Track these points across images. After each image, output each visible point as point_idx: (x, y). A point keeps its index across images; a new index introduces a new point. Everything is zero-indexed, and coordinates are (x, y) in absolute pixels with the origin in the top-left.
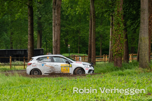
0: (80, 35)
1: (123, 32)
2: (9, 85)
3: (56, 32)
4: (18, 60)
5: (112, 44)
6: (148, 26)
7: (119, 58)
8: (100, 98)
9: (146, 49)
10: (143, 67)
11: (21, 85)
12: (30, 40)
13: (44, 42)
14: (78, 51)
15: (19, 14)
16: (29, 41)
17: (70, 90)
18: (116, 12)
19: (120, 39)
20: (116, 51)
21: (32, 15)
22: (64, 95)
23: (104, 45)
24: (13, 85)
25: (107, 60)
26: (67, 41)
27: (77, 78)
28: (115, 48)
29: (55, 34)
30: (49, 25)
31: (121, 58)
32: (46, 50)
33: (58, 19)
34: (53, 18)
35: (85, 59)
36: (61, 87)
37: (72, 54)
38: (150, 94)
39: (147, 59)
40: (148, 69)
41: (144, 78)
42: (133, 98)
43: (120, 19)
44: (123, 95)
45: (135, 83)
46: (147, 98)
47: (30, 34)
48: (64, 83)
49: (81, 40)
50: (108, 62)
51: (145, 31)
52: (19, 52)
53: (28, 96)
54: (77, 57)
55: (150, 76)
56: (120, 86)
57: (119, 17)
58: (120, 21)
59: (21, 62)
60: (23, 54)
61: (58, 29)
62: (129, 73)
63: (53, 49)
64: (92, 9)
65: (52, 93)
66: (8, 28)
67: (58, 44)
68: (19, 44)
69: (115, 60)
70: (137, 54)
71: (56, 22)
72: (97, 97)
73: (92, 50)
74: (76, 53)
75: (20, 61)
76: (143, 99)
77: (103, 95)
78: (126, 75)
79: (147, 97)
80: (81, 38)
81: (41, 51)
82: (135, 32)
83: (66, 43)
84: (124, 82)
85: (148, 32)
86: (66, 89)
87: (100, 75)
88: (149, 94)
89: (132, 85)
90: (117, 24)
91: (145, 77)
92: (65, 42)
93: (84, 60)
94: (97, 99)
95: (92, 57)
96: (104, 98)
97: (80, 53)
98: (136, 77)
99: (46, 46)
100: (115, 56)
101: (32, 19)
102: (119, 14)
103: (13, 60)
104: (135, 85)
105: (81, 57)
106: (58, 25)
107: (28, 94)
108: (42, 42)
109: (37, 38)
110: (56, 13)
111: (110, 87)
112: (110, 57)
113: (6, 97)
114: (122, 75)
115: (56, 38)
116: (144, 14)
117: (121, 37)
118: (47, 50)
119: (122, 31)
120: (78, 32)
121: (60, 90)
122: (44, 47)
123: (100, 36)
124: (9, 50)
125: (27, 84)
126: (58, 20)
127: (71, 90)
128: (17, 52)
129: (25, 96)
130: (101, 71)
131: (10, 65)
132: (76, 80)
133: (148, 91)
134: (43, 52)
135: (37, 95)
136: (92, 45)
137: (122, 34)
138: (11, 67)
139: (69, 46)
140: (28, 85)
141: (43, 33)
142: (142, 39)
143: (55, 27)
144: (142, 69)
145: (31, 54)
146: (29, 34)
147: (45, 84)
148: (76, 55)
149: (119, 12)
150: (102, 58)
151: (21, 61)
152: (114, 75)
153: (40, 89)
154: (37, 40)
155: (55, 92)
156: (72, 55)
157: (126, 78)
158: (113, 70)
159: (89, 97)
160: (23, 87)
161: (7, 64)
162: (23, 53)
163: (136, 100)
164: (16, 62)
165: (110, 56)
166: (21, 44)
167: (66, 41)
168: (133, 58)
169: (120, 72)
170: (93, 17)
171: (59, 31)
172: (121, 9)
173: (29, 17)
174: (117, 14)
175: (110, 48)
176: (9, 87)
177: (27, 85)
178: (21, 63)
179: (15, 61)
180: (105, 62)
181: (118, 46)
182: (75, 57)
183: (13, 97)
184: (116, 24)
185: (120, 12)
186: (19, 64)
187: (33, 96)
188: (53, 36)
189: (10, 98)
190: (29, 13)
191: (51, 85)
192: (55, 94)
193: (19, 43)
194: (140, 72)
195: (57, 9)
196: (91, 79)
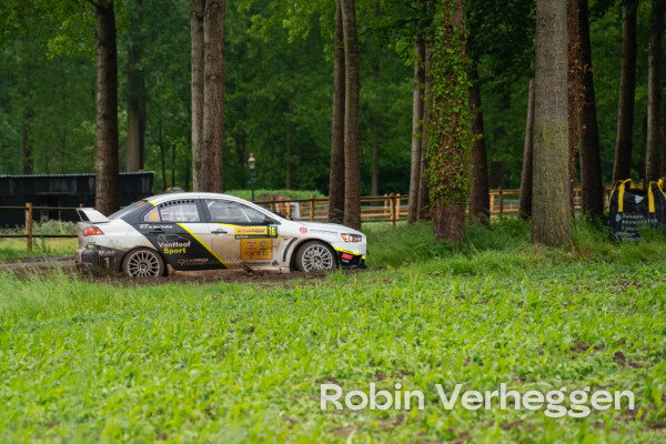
0: (294, 119)
1: (467, 104)
2: (32, 316)
3: (206, 109)
4: (56, 218)
5: (420, 150)
6: (565, 81)
7: (452, 208)
8: (390, 365)
9: (560, 171)
10: (548, 243)
11: (76, 315)
12: (105, 139)
13: (154, 146)
14: (287, 181)
15: (60, 38)
16: (100, 143)
17: (271, 332)
18: (440, 28)
19: (454, 131)
20: (442, 178)
21: (109, 43)
22: (249, 352)
23: (387, 156)
24: (46, 316)
25: (400, 216)
26: (241, 139)
27: (293, 288)
28: (437, 169)
29: (201, 115)
30: (173, 78)
31: (462, 207)
32: (161, 176)
33: (213, 58)
34: (193, 52)
35: (316, 211)
36: (232, 322)
37: (264, 191)
38: (584, 346)
39: (564, 211)
40: (568, 249)
41: (552, 283)
42: (521, 364)
43: (457, 55)
44: (479, 354)
45: (520, 304)
46: (575, 364)
47: (104, 117)
48: (244, 306)
49: (298, 135)
50: (405, 222)
51: (554, 103)
52: (57, 185)
53: (107, 358)
54: (284, 202)
55: (577, 278)
56: (463, 317)
57: (452, 47)
58: (457, 64)
59: (67, 224)
60: (72, 193)
61: (216, 97)
62: (494, 267)
63: (194, 172)
64: (344, 17)
65: (201, 347)
66: (13, 92)
67: (214, 155)
68: (57, 153)
69: (439, 217)
70: (520, 190)
71: (207, 67)
72: (376, 362)
73: (346, 176)
74: (278, 189)
75: (63, 220)
76: (560, 365)
77: (401, 353)
78: (481, 275)
79: (573, 358)
80: (297, 129)
81: (143, 180)
82: (507, 106)
83: (238, 151)
84: (475, 299)
85: (565, 104)
86: (252, 330)
87: (382, 272)
88: (578, 345)
89: (509, 313)
90: (445, 74)
91: (556, 281)
92: (233, 144)
93: (314, 215)
94: (379, 368)
95: (346, 202)
96: (404, 363)
97: (294, 187)
98: (523, 282)
99: (160, 163)
100: (435, 198)
101: (111, 58)
102: (453, 34)
103: (36, 217)
104: (520, 310)
105: (297, 204)
106: (215, 81)
107: (107, 350)
108: (147, 147)
109: (127, 131)
110: (205, 34)
111: (423, 321)
112: (416, 202)
113: (22, 362)
114: (469, 272)
115: (205, 132)
116: (549, 34)
117: (458, 126)
118: (164, 175)
119: (463, 103)
120: (284, 105)
121: (232, 332)
122: (152, 164)
123: (372, 120)
124: (18, 178)
125: (100, 310)
126: (213, 60)
127: (275, 335)
128: (51, 184)
129: (97, 360)
130: (385, 259)
131: (27, 236)
132: (288, 295)
133: (576, 335)
134: (151, 185)
135: (143, 355)
136: (346, 158)
137: (464, 113)
138: (30, 245)
139: (251, 159)
140: (103, 315)
141: (148, 110)
142: (544, 133)
143: (200, 86)
144: (546, 248)
145: (109, 192)
146: (98, 116)
147: (172, 311)
148: (279, 194)
149: (451, 27)
150: (380, 208)
151: (67, 221)
152: (437, 275)
153: (154, 331)
154: (126, 138)
155: (211, 342)
156: (265, 195)
157: (484, 285)
158: (430, 256)
159: (347, 362)
160: (84, 321)
161: (14, 234)
162: (75, 189)
163: (531, 369)
164: (48, 226)
165: (416, 198)
166: (63, 154)
167: (237, 143)
168: (505, 206)
169: (460, 260)
170: (350, 47)
171: (218, 104)
172: (460, 14)
173: (99, 51)
174: (445, 37)
175: (413, 166)
176: (32, 323)
177: (98, 315)
178: (68, 229)
179: (45, 221)
180: (394, 220)
181: (449, 159)
182: (277, 205)
183: (52, 364)
184: (439, 74)
185: (455, 29)
186: (59, 231)
187: (131, 359)
188: (194, 125)
189: (40, 366)
190: (99, 34)
191: (195, 314)
192: (215, 348)
193: (58, 150)
194: (536, 262)
195: (210, 17)
196: (349, 290)
